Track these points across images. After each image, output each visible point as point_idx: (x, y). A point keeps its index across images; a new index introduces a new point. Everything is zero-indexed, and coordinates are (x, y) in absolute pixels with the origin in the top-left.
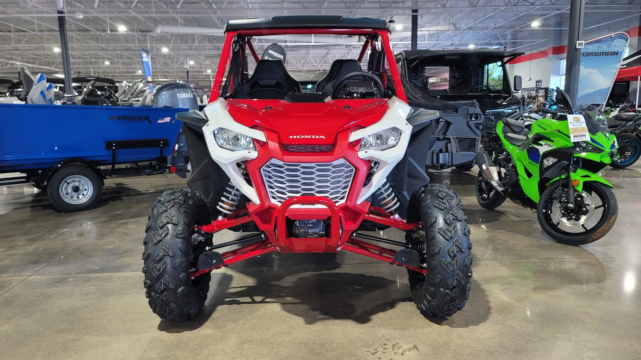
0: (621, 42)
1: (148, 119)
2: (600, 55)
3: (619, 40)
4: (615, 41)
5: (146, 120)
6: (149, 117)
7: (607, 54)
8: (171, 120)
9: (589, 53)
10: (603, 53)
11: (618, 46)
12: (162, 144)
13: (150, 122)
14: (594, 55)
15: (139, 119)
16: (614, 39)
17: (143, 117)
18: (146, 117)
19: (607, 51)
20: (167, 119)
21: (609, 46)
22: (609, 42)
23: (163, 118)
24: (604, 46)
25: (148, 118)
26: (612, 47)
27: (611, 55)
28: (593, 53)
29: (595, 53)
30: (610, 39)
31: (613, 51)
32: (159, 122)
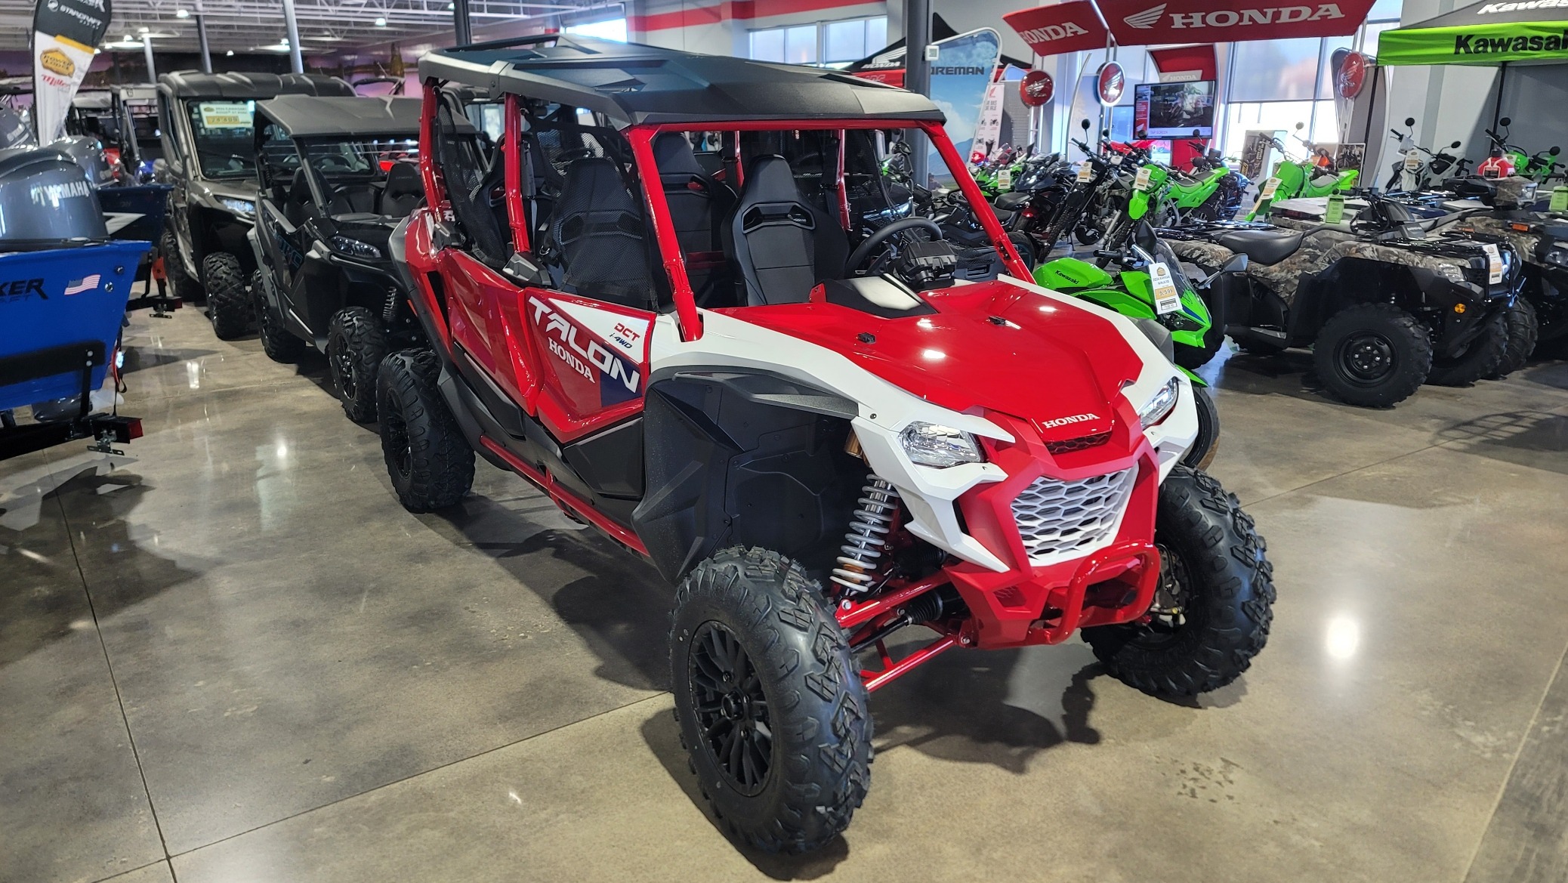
0: (988, 48)
1: (38, 289)
2: (956, 73)
3: (985, 43)
4: (978, 44)
5: (33, 291)
6: (41, 282)
7: (966, 71)
8: (101, 283)
9: (937, 68)
10: (960, 68)
11: (983, 56)
12: (90, 358)
13: (44, 297)
14: (944, 71)
15: (12, 292)
16: (977, 41)
17: (23, 282)
18: (32, 282)
19: (966, 66)
20: (91, 282)
21: (969, 56)
22: (969, 47)
23: (79, 278)
24: (961, 55)
25: (37, 285)
26: (975, 57)
27: (973, 73)
28: (943, 68)
29: (947, 68)
30: (970, 41)
31: (975, 66)
32: (70, 291)
